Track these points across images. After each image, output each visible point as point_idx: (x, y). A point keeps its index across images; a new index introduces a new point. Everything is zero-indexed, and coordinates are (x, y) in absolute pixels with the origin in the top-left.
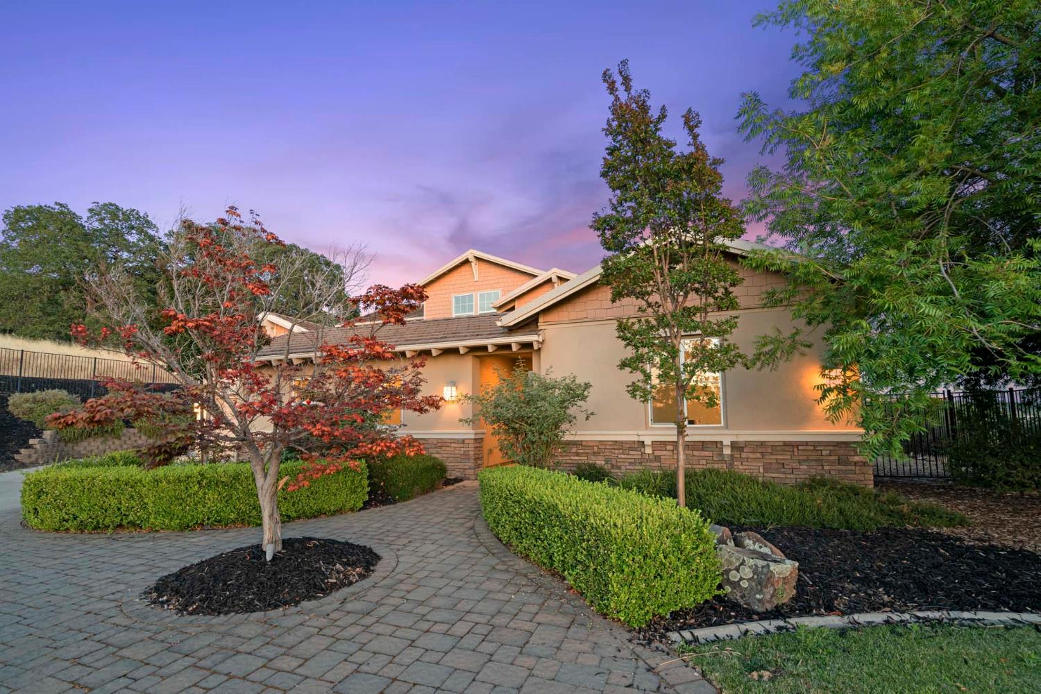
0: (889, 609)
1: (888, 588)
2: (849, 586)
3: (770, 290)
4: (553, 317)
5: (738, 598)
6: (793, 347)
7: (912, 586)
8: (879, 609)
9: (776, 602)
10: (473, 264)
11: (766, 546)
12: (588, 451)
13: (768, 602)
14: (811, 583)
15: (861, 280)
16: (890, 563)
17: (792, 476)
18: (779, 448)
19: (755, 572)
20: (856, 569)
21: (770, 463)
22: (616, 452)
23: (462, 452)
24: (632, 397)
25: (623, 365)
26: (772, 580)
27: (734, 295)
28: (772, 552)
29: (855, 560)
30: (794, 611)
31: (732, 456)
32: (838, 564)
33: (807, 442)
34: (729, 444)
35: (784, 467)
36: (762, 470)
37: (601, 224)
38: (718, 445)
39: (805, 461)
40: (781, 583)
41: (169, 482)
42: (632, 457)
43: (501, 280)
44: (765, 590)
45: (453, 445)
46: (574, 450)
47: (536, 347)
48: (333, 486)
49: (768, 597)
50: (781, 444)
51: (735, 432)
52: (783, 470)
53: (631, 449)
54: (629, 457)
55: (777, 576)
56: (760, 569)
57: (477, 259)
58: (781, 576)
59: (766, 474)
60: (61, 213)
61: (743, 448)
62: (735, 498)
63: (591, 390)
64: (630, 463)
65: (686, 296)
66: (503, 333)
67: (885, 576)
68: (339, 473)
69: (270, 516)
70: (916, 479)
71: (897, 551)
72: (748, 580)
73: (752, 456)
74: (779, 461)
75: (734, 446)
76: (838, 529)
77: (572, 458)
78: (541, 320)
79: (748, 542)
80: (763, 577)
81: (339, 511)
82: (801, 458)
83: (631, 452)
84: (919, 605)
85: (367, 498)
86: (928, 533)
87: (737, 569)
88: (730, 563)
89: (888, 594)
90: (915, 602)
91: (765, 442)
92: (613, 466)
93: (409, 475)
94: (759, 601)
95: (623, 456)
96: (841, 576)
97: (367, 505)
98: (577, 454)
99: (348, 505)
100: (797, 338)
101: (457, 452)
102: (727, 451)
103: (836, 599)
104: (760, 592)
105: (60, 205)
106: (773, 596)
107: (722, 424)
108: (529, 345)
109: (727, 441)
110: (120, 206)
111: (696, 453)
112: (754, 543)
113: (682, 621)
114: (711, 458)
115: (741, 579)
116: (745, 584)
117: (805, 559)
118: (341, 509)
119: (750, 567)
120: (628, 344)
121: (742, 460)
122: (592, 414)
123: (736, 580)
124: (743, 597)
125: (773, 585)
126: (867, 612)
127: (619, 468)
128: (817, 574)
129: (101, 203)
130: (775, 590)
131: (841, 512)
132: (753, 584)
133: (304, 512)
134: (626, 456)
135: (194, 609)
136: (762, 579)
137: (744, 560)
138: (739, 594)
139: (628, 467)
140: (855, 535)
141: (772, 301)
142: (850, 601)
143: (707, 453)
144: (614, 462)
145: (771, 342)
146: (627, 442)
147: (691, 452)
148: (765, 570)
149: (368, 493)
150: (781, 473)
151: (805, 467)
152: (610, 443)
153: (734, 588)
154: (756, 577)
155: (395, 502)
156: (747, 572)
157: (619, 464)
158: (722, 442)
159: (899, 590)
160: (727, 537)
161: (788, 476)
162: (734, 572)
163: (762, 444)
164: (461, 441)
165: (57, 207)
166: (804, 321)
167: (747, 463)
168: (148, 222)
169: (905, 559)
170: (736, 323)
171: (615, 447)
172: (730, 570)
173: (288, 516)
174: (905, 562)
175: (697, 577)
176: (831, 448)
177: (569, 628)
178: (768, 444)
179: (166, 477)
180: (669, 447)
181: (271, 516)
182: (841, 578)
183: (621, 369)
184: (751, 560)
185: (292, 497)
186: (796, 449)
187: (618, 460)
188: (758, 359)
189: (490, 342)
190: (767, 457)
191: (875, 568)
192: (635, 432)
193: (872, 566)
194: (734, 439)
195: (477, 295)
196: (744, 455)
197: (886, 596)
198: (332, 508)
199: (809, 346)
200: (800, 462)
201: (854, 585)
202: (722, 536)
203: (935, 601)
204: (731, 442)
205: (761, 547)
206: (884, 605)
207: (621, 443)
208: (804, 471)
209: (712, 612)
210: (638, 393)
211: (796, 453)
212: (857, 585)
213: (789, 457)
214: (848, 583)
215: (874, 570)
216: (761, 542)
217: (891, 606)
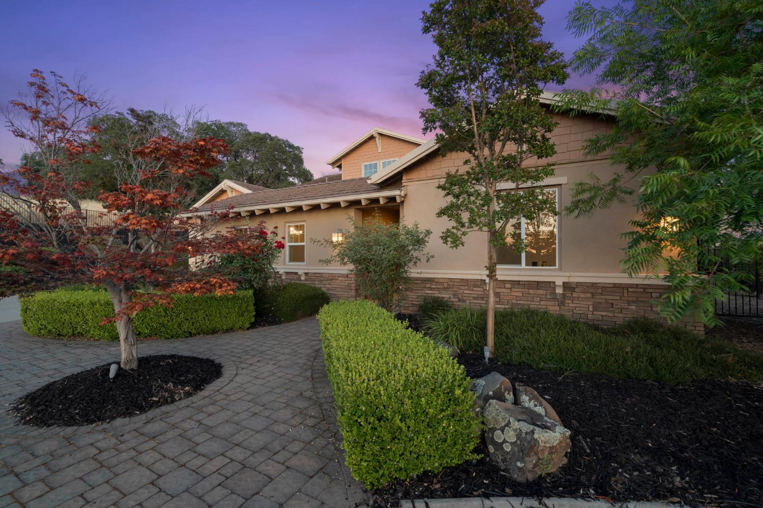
0: (677, 500)
1: (685, 466)
2: (636, 458)
3: (594, 137)
4: (414, 175)
5: (499, 460)
6: (613, 194)
7: (716, 467)
8: (664, 497)
9: (539, 473)
10: (377, 139)
11: (541, 405)
12: (439, 287)
13: (529, 472)
14: (588, 451)
15: (688, 115)
16: (694, 431)
17: (620, 315)
18: (610, 289)
19: (519, 437)
20: (649, 436)
21: (600, 303)
22: (463, 288)
23: (346, 284)
24: (444, 243)
25: (442, 213)
26: (535, 448)
27: (551, 142)
28: (546, 412)
29: (651, 425)
30: (557, 488)
31: (564, 295)
32: (628, 428)
33: (637, 285)
34: (561, 284)
35: (613, 307)
36: (591, 309)
37: (427, 82)
38: (551, 285)
39: (633, 302)
40: (546, 453)
41: (101, 305)
42: (475, 292)
43: (398, 151)
44: (526, 459)
45: (340, 278)
46: (428, 285)
47: (398, 201)
48: (224, 311)
49: (530, 466)
50: (611, 286)
51: (567, 274)
52: (611, 309)
53: (476, 286)
54: (473, 292)
55: (542, 444)
56: (523, 435)
57: (381, 134)
58: (548, 445)
59: (595, 313)
60: (119, 119)
61: (574, 288)
62: (537, 341)
63: (431, 236)
64: (475, 298)
65: (503, 146)
66: (375, 190)
67: (683, 449)
68: (229, 300)
69: (124, 340)
70: (755, 319)
71: (708, 413)
72: (512, 444)
73: (582, 295)
74: (608, 301)
75: (566, 286)
76: (645, 380)
77: (426, 292)
78: (404, 178)
79: (525, 398)
80: (526, 444)
81: (230, 330)
82: (631, 299)
83: (475, 289)
84: (721, 498)
85: (253, 320)
86: (753, 390)
87: (502, 430)
88: (497, 421)
89: (682, 475)
90: (716, 493)
91: (595, 283)
92: (459, 300)
93: (292, 302)
94: (520, 469)
95: (468, 292)
96: (628, 444)
97: (253, 326)
98: (431, 289)
99: (237, 326)
100: (618, 184)
101: (342, 284)
102: (559, 291)
103: (615, 475)
104: (522, 460)
105: (119, 113)
106: (535, 466)
107: (557, 267)
108: (392, 199)
109: (559, 282)
110: (156, 112)
111: (531, 291)
112: (530, 400)
113: (426, 484)
114: (544, 297)
115: (505, 441)
116: (507, 448)
117: (590, 420)
118: (232, 328)
119: (515, 430)
120: (448, 194)
121: (572, 299)
122: (433, 257)
123: (499, 441)
124: (504, 461)
125: (536, 454)
126: (648, 501)
127: (464, 301)
128: (598, 439)
129: (145, 111)
130: (539, 459)
131: (651, 361)
132: (516, 449)
133: (201, 330)
134: (470, 292)
135: (30, 419)
136: (526, 446)
137: (509, 421)
138: (501, 457)
139: (471, 301)
140: (663, 388)
141: (595, 147)
142: (630, 480)
143: (541, 292)
144: (460, 297)
145: (590, 190)
146: (472, 280)
147: (527, 290)
148: (529, 437)
149: (254, 316)
150: (609, 311)
151: (634, 307)
152: (458, 280)
153: (496, 449)
154: (519, 442)
155: (280, 323)
156: (511, 436)
157: (464, 298)
158: (554, 282)
159: (697, 472)
160: (506, 389)
161: (616, 315)
162: (498, 432)
163: (593, 285)
164: (346, 276)
165: (117, 115)
166: (624, 166)
167: (577, 302)
168: (175, 123)
169: (714, 426)
170: (553, 170)
171: (462, 284)
172: (495, 429)
173: (190, 333)
174: (715, 429)
175: (445, 441)
176: (661, 291)
177: (311, 477)
178: (599, 285)
179: (99, 301)
180: (508, 286)
181: (126, 338)
182: (628, 447)
183: (439, 216)
184: (517, 423)
185: (191, 318)
186: (625, 291)
187: (464, 295)
188: (577, 207)
189: (363, 197)
190: (597, 297)
191: (674, 436)
192: (478, 272)
193: (670, 434)
194: (566, 280)
195: (380, 163)
196: (575, 295)
197: (678, 479)
198: (225, 327)
199: (630, 193)
200: (629, 303)
201: (642, 457)
202: (500, 388)
203: (744, 494)
204: (564, 283)
205: (536, 406)
206: (673, 493)
207: (467, 280)
208: (633, 311)
209: (464, 476)
210: (449, 239)
211: (626, 295)
212: (646, 458)
213: (619, 298)
214: (635, 454)
215: (672, 439)
216: (537, 400)
217: (683, 497)
